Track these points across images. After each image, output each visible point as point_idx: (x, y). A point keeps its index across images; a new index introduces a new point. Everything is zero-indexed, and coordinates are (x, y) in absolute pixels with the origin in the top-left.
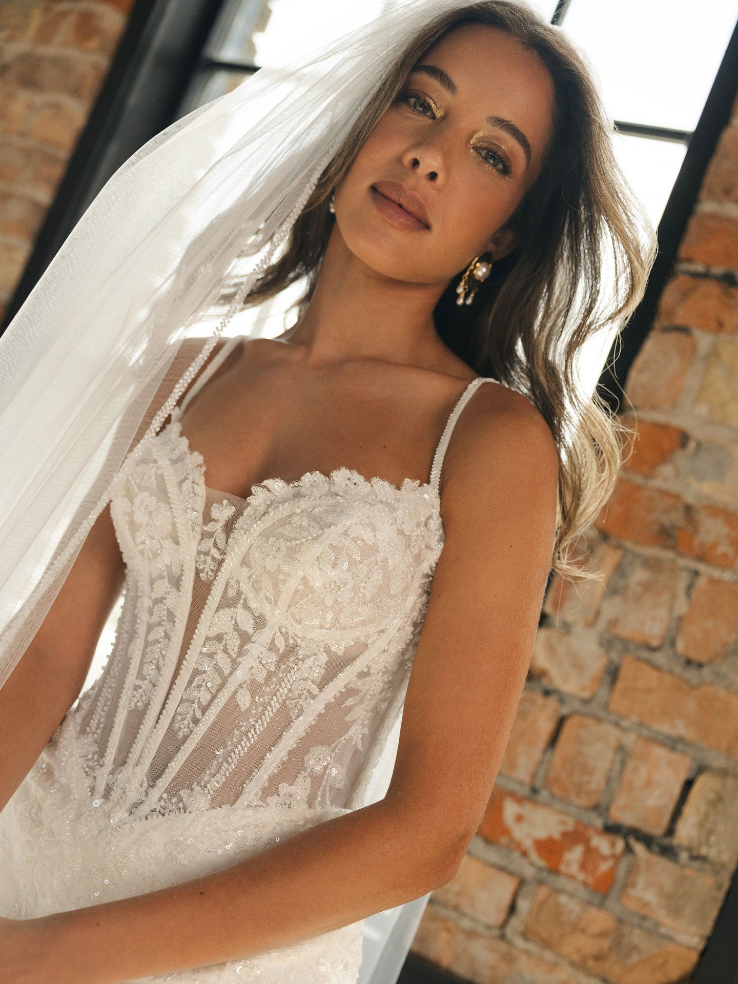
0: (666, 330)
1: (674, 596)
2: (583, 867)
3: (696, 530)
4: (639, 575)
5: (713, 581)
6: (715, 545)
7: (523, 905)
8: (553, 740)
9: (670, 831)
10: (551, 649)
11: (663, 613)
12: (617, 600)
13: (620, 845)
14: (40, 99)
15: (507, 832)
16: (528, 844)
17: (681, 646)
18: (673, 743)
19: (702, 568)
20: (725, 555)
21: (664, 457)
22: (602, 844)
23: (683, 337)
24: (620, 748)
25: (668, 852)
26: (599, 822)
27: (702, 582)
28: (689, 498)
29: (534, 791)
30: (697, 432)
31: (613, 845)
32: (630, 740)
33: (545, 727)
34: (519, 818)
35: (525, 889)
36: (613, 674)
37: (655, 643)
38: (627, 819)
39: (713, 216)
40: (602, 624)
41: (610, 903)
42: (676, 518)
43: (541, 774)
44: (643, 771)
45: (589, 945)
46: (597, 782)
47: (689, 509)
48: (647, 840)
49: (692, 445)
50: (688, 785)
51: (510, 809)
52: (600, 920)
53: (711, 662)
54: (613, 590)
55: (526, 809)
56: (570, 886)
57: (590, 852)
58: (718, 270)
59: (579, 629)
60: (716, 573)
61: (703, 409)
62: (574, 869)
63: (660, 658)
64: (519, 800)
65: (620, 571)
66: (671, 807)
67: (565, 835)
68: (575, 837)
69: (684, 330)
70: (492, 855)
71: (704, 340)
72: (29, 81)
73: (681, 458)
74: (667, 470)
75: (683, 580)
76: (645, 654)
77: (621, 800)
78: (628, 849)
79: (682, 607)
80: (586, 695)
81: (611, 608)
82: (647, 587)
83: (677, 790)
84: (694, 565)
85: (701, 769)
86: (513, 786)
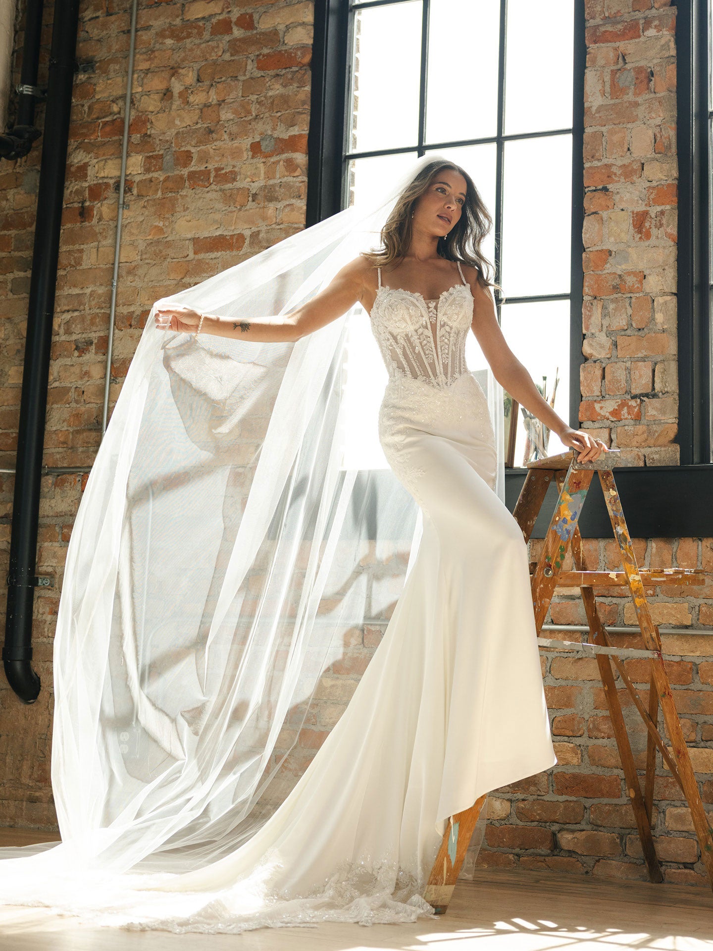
0: (589, 215)
1: (626, 308)
2: (629, 414)
3: (625, 282)
4: (612, 306)
5: (637, 298)
6: (633, 286)
7: (613, 436)
8: (603, 377)
9: (653, 389)
10: (591, 345)
11: (624, 316)
12: (607, 318)
13: (639, 400)
14: (280, 205)
15: (599, 414)
16: (607, 414)
17: (634, 325)
18: (643, 359)
19: (632, 295)
20: (638, 287)
21: (605, 262)
22: (633, 403)
23: (597, 215)
24: (627, 369)
25: (655, 396)
26: (629, 397)
27: (633, 300)
28: (619, 273)
29: (603, 397)
30: (613, 249)
31: (636, 402)
32: (628, 364)
33: (599, 373)
34: (601, 408)
35: (613, 431)
36: (615, 344)
37: (626, 328)
38: (638, 392)
39: (591, 168)
40: (605, 329)
41: (642, 422)
42: (618, 281)
43: (603, 390)
44: (637, 372)
45: (639, 439)
46: (623, 384)
47: (620, 276)
48: (647, 395)
49: (613, 253)
50: (654, 371)
51: (597, 406)
52: (641, 428)
53: (646, 326)
54: (605, 315)
55: (603, 404)
56: (627, 422)
57: (629, 407)
58: (600, 187)
59: (597, 334)
60: (637, 295)
61: (612, 239)
62: (626, 416)
63: (628, 332)
64: (599, 402)
65: (604, 308)
66: (651, 380)
67: (618, 406)
68: (623, 404)
69: (595, 213)
70: (597, 425)
71: (605, 214)
72: (271, 198)
73: (611, 259)
74: (608, 266)
75: (628, 301)
76: (623, 333)
77: (633, 386)
78: (642, 401)
79: (630, 311)
80: (608, 356)
81: (606, 322)
82: (615, 309)
83: (651, 374)
84: (629, 295)
85: (656, 364)
86: (596, 398)
